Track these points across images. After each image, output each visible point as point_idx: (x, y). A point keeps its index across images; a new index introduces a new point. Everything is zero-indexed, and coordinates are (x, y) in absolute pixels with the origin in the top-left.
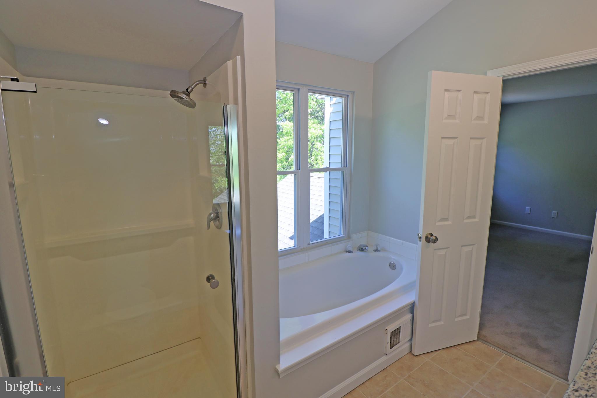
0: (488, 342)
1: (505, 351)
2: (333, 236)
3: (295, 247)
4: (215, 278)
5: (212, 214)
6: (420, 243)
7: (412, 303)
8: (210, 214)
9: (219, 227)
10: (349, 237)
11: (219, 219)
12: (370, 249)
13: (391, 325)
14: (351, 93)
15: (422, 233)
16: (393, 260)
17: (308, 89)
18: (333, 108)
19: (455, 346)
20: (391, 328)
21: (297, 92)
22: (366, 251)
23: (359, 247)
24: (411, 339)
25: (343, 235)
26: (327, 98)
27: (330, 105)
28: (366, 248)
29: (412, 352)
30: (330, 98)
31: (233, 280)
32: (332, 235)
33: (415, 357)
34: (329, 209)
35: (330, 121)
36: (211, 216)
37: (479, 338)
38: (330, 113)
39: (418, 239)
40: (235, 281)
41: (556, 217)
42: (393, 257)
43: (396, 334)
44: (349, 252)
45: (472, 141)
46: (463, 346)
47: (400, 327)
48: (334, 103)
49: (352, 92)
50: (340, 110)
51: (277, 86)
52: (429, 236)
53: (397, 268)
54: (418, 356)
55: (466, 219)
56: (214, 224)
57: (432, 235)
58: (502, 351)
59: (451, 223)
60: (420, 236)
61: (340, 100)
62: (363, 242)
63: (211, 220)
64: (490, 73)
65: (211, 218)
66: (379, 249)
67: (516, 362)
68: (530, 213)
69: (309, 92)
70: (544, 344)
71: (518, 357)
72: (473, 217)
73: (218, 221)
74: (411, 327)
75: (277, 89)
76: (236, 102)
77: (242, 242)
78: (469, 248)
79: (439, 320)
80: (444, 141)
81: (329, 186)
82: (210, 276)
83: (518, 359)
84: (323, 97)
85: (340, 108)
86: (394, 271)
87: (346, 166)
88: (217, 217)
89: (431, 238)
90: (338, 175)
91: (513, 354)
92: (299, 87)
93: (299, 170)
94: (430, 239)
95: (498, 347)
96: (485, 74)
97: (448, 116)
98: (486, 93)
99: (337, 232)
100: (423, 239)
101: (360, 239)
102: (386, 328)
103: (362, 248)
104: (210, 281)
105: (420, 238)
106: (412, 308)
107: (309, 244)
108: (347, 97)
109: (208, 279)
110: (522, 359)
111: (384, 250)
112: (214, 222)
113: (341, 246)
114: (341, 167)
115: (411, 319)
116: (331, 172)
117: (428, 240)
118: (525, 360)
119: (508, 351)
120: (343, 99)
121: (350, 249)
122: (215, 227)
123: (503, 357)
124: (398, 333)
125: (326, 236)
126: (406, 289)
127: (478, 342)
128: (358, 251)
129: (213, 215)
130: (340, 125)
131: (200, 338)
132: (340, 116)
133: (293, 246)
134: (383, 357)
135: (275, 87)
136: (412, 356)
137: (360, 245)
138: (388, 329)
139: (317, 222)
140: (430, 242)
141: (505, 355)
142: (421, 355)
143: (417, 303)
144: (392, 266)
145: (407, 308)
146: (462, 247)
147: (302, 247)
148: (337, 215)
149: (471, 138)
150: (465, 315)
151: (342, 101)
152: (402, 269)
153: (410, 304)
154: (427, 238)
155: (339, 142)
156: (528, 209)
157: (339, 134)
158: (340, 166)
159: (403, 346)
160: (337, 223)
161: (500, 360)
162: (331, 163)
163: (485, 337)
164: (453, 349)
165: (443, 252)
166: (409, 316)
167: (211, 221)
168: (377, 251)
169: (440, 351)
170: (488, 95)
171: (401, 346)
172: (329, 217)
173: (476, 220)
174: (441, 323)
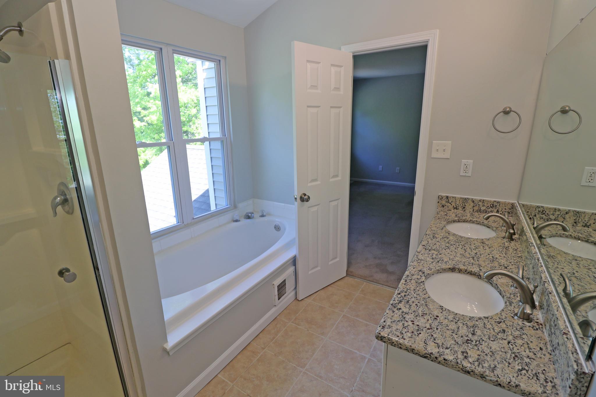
0: (354, 276)
1: (365, 280)
2: (220, 208)
3: (178, 224)
4: (71, 270)
5: (58, 197)
6: (296, 203)
7: (293, 257)
8: (55, 198)
9: (71, 212)
10: (235, 207)
11: (69, 203)
12: (256, 215)
13: (277, 280)
14: (223, 59)
15: (297, 194)
16: (277, 222)
17: (173, 50)
18: (206, 73)
19: (331, 285)
20: (278, 282)
21: (160, 51)
22: (251, 218)
23: (245, 215)
24: (296, 288)
25: (229, 205)
26: (199, 62)
27: (203, 70)
28: (252, 215)
29: (298, 298)
30: (202, 62)
31: (96, 268)
32: (218, 207)
33: (300, 302)
34: (213, 181)
35: (205, 88)
36: (57, 200)
37: (347, 274)
38: (204, 79)
39: (295, 200)
40: (98, 270)
41: (399, 172)
42: (277, 220)
43: (282, 287)
44: (237, 221)
45: (332, 110)
46: (336, 284)
47: (285, 279)
48: (206, 68)
49: (224, 57)
50: (213, 76)
51: (122, 40)
52: (303, 196)
53: (281, 229)
54: (302, 301)
55: (331, 178)
56: (64, 210)
57: (305, 195)
58: (363, 280)
59: (320, 183)
60: (295, 197)
61: (212, 65)
62: (250, 210)
63: (58, 204)
64: (343, 48)
65: (56, 202)
66: (264, 214)
67: (373, 286)
68: (382, 171)
69: (173, 53)
70: (390, 268)
71: (374, 282)
72: (337, 176)
73: (67, 206)
74: (295, 277)
75: (123, 44)
76: (67, 57)
77: (101, 225)
78: (335, 203)
79: (317, 267)
80: (309, 109)
81: (211, 158)
82: (64, 269)
83: (375, 284)
84: (194, 61)
85: (213, 73)
86: (277, 232)
87: (225, 136)
88: (65, 201)
89: (305, 197)
90: (217, 145)
91: (370, 281)
92: (160, 46)
93: (172, 140)
94: (304, 199)
95: (361, 278)
96: (340, 49)
97: (311, 86)
98: (341, 66)
99: (223, 203)
100: (298, 199)
101: (246, 207)
102: (273, 283)
103: (248, 215)
104: (64, 274)
105: (296, 199)
106: (294, 261)
107: (193, 219)
108: (218, 62)
109: (61, 273)
110: (377, 283)
111: (269, 214)
112: (62, 207)
113: (228, 217)
114: (220, 137)
115: (294, 270)
116: (212, 142)
117: (302, 199)
118: (379, 283)
119: (368, 279)
120: (215, 64)
121: (237, 218)
122: (65, 213)
123: (364, 285)
124: (283, 286)
125: (213, 208)
126: (287, 246)
127: (347, 278)
128: (245, 219)
129: (59, 199)
130: (214, 92)
131: (70, 343)
132: (213, 83)
133: (176, 223)
134: (273, 309)
135: (120, 42)
136: (298, 302)
137: (247, 213)
138: (275, 284)
139: (204, 196)
140: (304, 201)
141: (365, 283)
142: (305, 299)
143: (298, 256)
144: (277, 228)
145: (290, 262)
146: (330, 203)
147: (185, 223)
148: (221, 187)
149: (331, 107)
150: (336, 258)
151: (214, 67)
152: (285, 229)
153: (293, 258)
154: (301, 198)
155: (215, 111)
156: (380, 167)
157: (215, 102)
158: (218, 135)
159: (289, 295)
160: (222, 194)
161: (362, 287)
162: (210, 133)
163: (351, 272)
164: (329, 287)
165: (315, 209)
166: (292, 269)
167: (58, 206)
168: (263, 216)
169: (319, 291)
170: (343, 68)
171: (288, 295)
172: (214, 189)
173: (339, 178)
174: (319, 268)
